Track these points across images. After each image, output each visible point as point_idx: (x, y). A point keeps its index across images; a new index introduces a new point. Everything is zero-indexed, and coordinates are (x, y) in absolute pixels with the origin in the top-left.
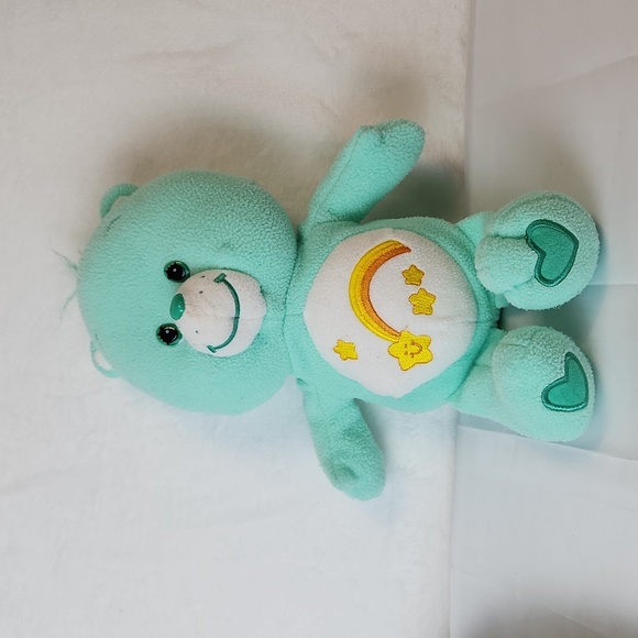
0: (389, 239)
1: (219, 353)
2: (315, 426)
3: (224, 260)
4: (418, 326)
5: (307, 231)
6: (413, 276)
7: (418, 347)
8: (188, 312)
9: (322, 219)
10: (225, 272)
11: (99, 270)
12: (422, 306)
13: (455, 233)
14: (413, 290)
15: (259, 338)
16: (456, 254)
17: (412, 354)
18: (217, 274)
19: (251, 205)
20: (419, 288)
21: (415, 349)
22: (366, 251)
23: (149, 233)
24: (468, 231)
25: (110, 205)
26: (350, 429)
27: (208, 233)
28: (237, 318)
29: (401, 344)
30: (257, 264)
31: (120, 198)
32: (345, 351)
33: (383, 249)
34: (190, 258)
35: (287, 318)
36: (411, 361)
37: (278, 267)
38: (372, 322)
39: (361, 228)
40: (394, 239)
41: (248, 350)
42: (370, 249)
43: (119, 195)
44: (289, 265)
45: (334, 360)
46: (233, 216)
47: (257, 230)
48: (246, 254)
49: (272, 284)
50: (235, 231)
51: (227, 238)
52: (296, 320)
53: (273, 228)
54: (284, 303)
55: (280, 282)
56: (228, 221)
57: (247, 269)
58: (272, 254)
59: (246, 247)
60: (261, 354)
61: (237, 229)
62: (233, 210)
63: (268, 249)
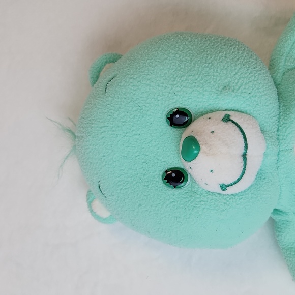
3: (227, 102)
8: (205, 152)
10: (227, 112)
11: (102, 124)
18: (223, 114)
19: (240, 52)
23: (147, 85)
25: (99, 72)
27: (208, 78)
30: (256, 103)
31: (107, 65)
34: (191, 104)
35: (282, 153)
37: (270, 106)
43: (106, 62)
46: (227, 62)
47: (251, 73)
48: (246, 95)
49: (267, 122)
50: (232, 74)
51: (226, 81)
52: (290, 154)
53: (263, 71)
54: (278, 139)
55: (273, 120)
56: (224, 66)
57: (247, 109)
58: (265, 95)
59: (244, 89)
60: (261, 188)
61: (234, 73)
62: (226, 57)
63: (262, 90)
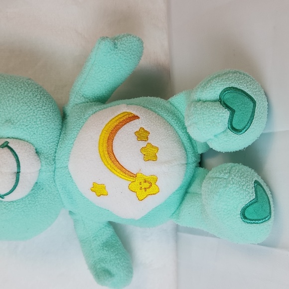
0: (124, 111)
1: (7, 198)
2: (83, 242)
3: (7, 132)
4: (148, 169)
5: (69, 110)
6: (142, 135)
7: (149, 184)
9: (78, 101)
10: (8, 140)
12: (150, 155)
13: (168, 105)
14: (143, 144)
15: (37, 186)
16: (169, 119)
17: (145, 189)
18: (2, 142)
19: (26, 93)
20: (147, 142)
21: (147, 185)
22: (109, 120)
24: (176, 104)
26: (107, 242)
28: (18, 173)
29: (137, 182)
30: (32, 133)
32: (99, 190)
33: (120, 118)
35: (57, 170)
36: (145, 194)
37: (48, 135)
38: (116, 169)
39: (105, 106)
40: (128, 111)
41: (29, 195)
42: (111, 118)
44: (56, 133)
45: (92, 196)
46: (13, 101)
47: (31, 109)
48: (23, 127)
49: (45, 147)
50: (14, 111)
51: (9, 116)
52: (63, 171)
53: (43, 108)
54: (54, 160)
55: (50, 145)
56: (9, 104)
57: (25, 137)
58: (43, 126)
59: (23, 122)
60: (39, 196)
61: (16, 109)
62: (13, 97)
63: (39, 123)
